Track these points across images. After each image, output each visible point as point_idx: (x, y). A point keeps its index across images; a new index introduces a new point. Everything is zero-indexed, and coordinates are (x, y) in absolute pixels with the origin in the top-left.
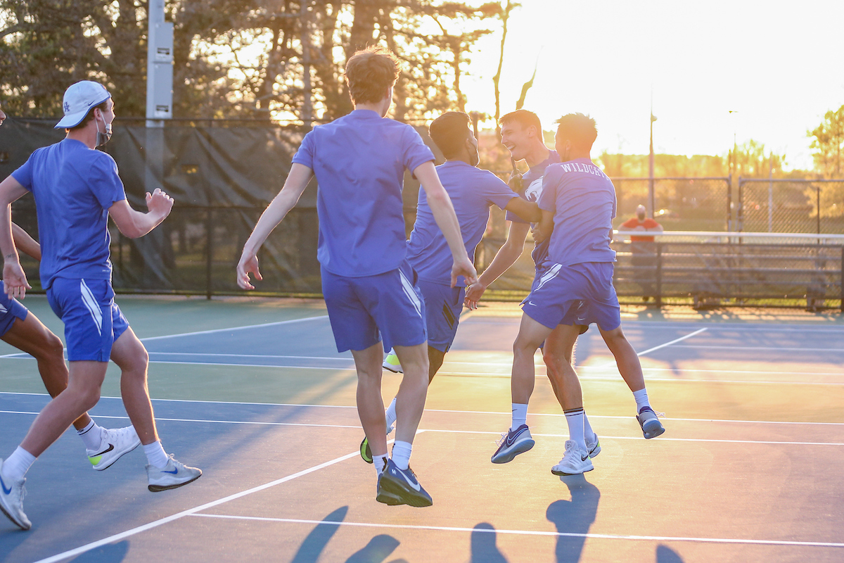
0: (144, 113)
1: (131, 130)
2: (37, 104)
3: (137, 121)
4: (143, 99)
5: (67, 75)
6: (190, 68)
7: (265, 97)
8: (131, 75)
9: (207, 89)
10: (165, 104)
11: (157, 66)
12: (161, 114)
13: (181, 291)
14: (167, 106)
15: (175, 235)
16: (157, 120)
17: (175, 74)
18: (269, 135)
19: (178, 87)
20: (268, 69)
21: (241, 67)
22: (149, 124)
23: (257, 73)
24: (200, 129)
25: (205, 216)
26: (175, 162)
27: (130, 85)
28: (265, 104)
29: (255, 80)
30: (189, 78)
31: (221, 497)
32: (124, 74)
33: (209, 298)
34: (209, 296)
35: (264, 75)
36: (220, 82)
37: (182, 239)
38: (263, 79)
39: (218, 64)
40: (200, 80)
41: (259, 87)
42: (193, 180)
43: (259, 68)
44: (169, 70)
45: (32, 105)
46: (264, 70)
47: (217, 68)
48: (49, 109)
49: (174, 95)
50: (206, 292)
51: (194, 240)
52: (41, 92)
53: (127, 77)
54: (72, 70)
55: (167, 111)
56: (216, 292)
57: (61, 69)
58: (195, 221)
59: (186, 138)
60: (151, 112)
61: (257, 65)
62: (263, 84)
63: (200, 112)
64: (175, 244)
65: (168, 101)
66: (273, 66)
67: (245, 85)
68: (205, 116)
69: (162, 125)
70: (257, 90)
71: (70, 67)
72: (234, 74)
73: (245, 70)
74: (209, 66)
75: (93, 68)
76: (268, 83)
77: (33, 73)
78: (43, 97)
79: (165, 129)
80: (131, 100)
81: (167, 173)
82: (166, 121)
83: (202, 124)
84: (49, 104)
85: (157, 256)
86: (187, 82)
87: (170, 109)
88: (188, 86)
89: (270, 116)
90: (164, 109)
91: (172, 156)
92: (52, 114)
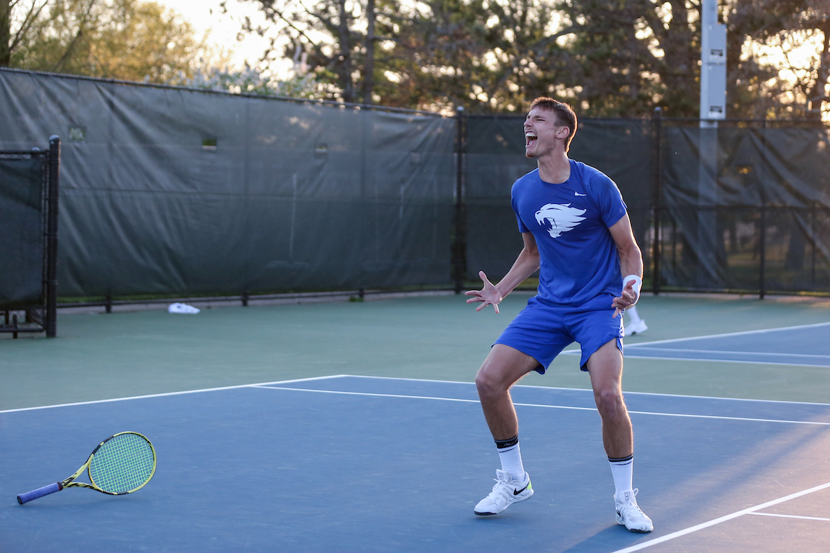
0: (697, 113)
1: (687, 132)
2: (590, 104)
3: (691, 122)
4: (697, 99)
5: (620, 75)
6: (743, 70)
7: (817, 98)
8: (684, 76)
9: (759, 89)
10: (719, 105)
11: (710, 68)
12: (715, 115)
13: (734, 290)
14: (721, 107)
15: (727, 234)
16: (711, 121)
17: (728, 75)
18: (821, 136)
19: (731, 89)
20: (819, 71)
21: (792, 68)
22: (703, 125)
23: (808, 74)
24: (753, 130)
25: (758, 215)
26: (729, 162)
27: (682, 86)
28: (817, 105)
29: (806, 81)
30: (741, 79)
31: (780, 497)
32: (676, 76)
33: (762, 297)
34: (762, 295)
35: (816, 76)
36: (772, 83)
37: (733, 238)
38: (816, 80)
39: (770, 66)
40: (752, 81)
41: (811, 89)
42: (746, 180)
43: (811, 69)
44: (723, 70)
45: (585, 105)
46: (815, 71)
47: (769, 70)
48: (602, 110)
49: (728, 96)
50: (759, 291)
51: (745, 240)
52: (595, 93)
53: (680, 78)
54: (625, 72)
55: (720, 111)
56: (769, 292)
57: (615, 70)
58: (746, 221)
59: (739, 139)
60: (705, 113)
61: (808, 67)
62: (815, 86)
63: (752, 112)
64: (727, 243)
65: (722, 103)
66: (825, 67)
67: (796, 86)
68: (758, 117)
69: (715, 125)
70: (808, 91)
71: (624, 68)
72: (783, 75)
73: (797, 72)
74: (761, 68)
75: (646, 69)
76: (820, 84)
77: (587, 74)
78: (598, 97)
79: (719, 130)
80: (684, 101)
81: (720, 174)
82: (720, 121)
83: (755, 125)
84: (601, 105)
85: (711, 255)
86: (738, 81)
87: (724, 109)
88: (739, 87)
89: (821, 117)
90: (718, 109)
91: (725, 156)
92: (605, 114)
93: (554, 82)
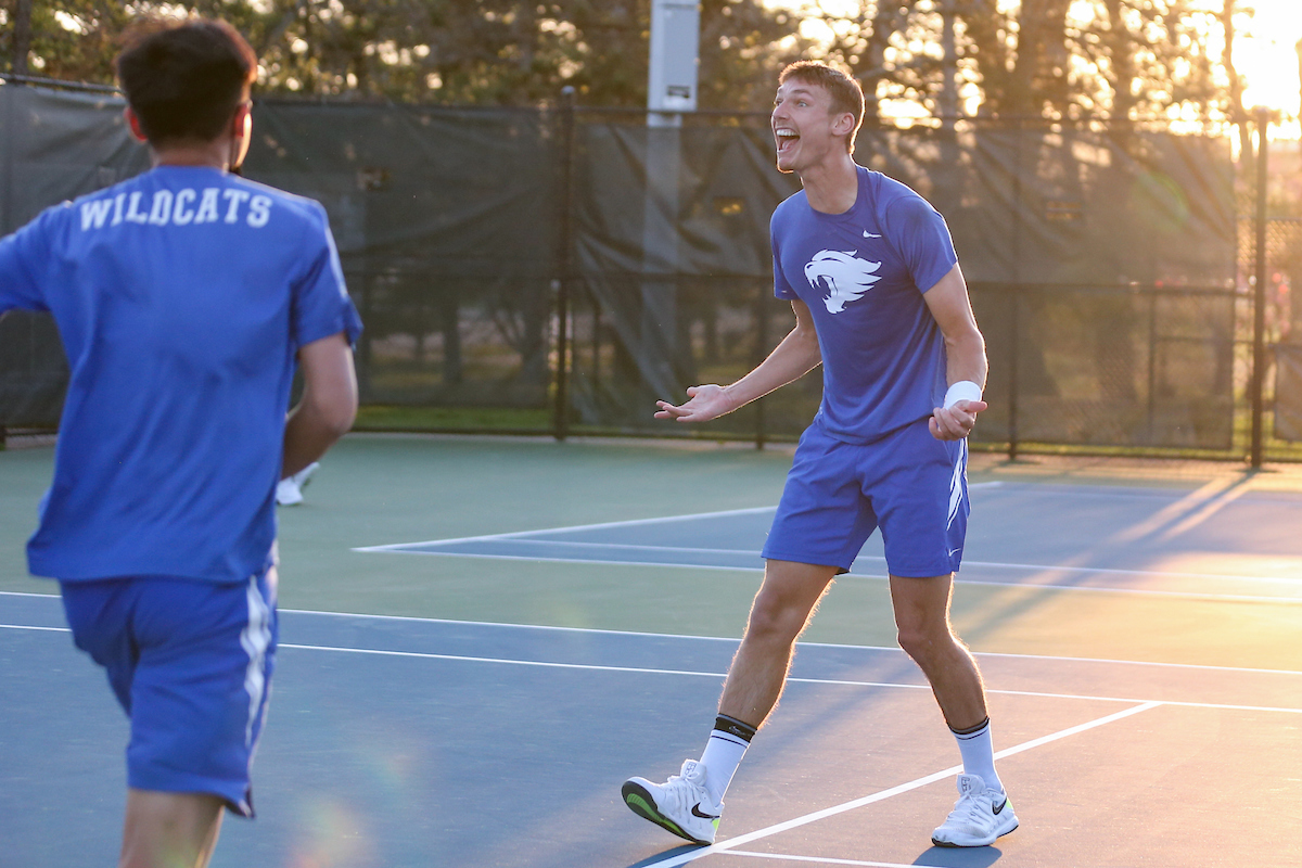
0: (643, 99)
1: (621, 132)
2: (444, 79)
3: (631, 115)
4: (643, 73)
5: (499, 26)
6: (731, 19)
7: (870, 74)
8: (621, 29)
9: (760, 58)
10: (684, 84)
11: (669, 13)
12: (677, 103)
13: (706, 434)
14: (688, 88)
15: (698, 328)
16: (668, 114)
17: (703, 27)
18: (876, 144)
19: (708, 52)
20: (876, 23)
21: (825, 17)
22: (653, 121)
23: (856, 28)
24: (748, 132)
25: (755, 293)
26: (701, 190)
27: (617, 48)
28: (870, 87)
29: (850, 42)
30: (729, 36)
31: (780, 821)
32: (608, 27)
33: (760, 447)
34: (760, 442)
35: (869, 32)
36: (786, 44)
37: (710, 335)
38: (868, 39)
39: (783, 12)
40: (749, 39)
41: (859, 55)
42: (734, 226)
43: (861, 20)
44: (692, 20)
45: (435, 82)
46: (868, 23)
47: (781, 19)
48: (466, 90)
49: (702, 68)
50: (754, 435)
51: (733, 338)
52: (452, 58)
53: (613, 33)
54: (509, 18)
55: (686, 96)
56: (773, 436)
57: (490, 16)
58: (736, 303)
59: (721, 148)
60: (658, 99)
61: (855, 14)
62: (868, 50)
63: (747, 97)
64: (698, 344)
65: (690, 80)
66: (886, 15)
67: (832, 50)
68: (758, 108)
69: (677, 122)
70: (854, 59)
71: (506, 11)
72: (806, 30)
73: (834, 23)
74: (767, 16)
75: (550, 15)
76: (876, 47)
77: (437, 21)
78: (456, 67)
79: (683, 131)
80: (619, 76)
81: (685, 213)
82: (685, 115)
83: (752, 123)
84: (465, 81)
85: (665, 367)
86: (725, 43)
87: (693, 92)
88: (727, 51)
89: (877, 108)
90: (681, 92)
91: (696, 180)
92: (471, 98)
93: (375, 36)
